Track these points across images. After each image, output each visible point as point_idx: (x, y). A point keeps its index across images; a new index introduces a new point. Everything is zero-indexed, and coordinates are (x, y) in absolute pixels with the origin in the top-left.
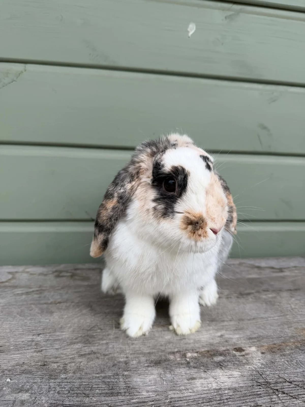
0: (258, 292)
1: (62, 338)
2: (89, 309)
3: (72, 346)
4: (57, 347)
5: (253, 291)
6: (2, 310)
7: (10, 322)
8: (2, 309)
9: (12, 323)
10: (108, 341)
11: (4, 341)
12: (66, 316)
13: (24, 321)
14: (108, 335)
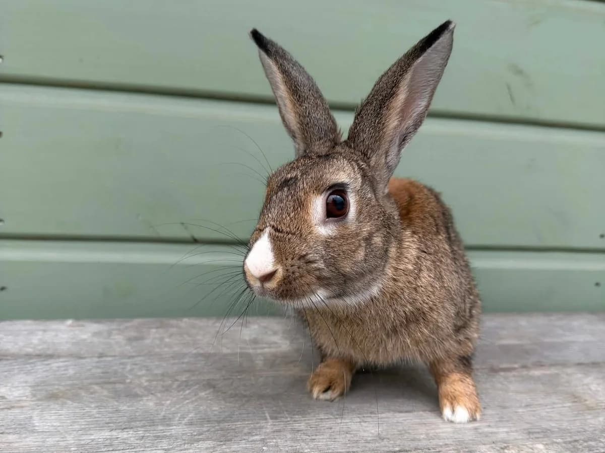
0: (524, 367)
1: (171, 434)
2: (212, 390)
3: (195, 445)
4: (165, 446)
5: (516, 366)
6: (34, 392)
7: (57, 412)
8: (33, 390)
9: (60, 412)
10: (263, 437)
11: (54, 439)
12: (168, 402)
13: (84, 410)
14: (261, 428)
